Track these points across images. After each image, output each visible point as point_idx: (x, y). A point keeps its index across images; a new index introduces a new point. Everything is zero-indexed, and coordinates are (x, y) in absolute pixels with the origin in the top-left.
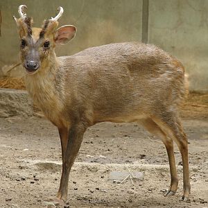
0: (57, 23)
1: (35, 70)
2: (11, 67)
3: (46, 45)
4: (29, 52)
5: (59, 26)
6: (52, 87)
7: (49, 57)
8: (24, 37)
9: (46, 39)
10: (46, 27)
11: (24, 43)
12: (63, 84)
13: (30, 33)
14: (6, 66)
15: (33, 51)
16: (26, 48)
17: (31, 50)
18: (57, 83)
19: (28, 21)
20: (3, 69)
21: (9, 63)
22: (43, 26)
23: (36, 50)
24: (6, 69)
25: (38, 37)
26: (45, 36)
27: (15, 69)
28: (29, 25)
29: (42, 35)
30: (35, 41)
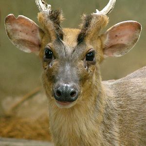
0: (107, 19)
1: (72, 101)
2: (18, 100)
3: (89, 57)
4: (61, 69)
5: (111, 23)
6: (100, 135)
7: (94, 77)
8: (50, 45)
9: (89, 46)
10: (87, 25)
11: (50, 55)
12: (116, 129)
13: (60, 37)
14: (9, 99)
15: (68, 67)
16: (54, 62)
17: (63, 65)
18: (107, 128)
19: (54, 17)
20: (4, 103)
21: (14, 94)
22: (82, 25)
23: (72, 66)
24: (9, 104)
25: (75, 44)
26: (87, 41)
27: (26, 103)
28: (58, 23)
29: (81, 39)
30: (69, 50)
